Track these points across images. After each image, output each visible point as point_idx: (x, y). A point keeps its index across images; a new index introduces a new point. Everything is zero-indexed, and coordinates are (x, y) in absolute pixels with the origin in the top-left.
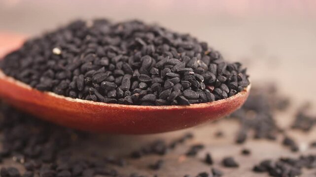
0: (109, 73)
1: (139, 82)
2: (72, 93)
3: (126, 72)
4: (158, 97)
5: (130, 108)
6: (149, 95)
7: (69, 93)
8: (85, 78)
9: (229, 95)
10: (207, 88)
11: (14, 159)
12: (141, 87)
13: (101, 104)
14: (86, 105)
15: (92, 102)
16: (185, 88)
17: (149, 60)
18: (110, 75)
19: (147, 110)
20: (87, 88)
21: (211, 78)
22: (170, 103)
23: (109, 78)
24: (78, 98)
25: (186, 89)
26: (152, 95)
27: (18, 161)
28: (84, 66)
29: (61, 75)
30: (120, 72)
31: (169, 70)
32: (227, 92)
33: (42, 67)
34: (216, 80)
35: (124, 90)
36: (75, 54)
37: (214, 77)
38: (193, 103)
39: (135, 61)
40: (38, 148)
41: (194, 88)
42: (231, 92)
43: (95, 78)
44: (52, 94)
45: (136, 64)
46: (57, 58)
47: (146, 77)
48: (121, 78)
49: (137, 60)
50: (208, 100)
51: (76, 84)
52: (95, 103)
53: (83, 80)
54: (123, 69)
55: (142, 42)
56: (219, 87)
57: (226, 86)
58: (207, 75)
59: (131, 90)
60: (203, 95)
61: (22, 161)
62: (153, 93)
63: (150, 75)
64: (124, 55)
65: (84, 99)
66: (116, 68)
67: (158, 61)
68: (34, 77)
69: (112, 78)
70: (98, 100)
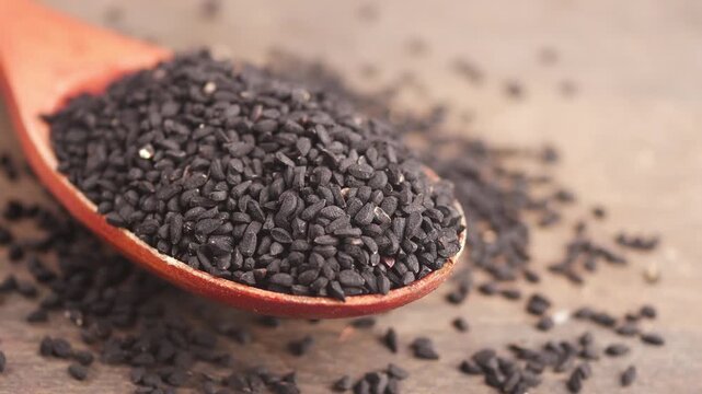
0: (225, 215)
1: (273, 241)
2: (161, 245)
3: (253, 218)
4: (296, 281)
5: (248, 293)
6: (282, 275)
7: (157, 242)
8: (184, 222)
9: (418, 277)
10: (382, 262)
11: (67, 314)
12: (273, 253)
13: (205, 276)
14: (181, 272)
15: (189, 269)
16: (343, 267)
17: (292, 202)
18: (225, 222)
19: (276, 301)
20: (186, 241)
21: (391, 245)
22: (313, 293)
23: (223, 227)
24: (171, 256)
25: (345, 269)
26: (288, 276)
27: (73, 320)
28: (186, 196)
29: (147, 203)
30: (243, 217)
31: (321, 230)
32: (414, 272)
33: (121, 176)
34: (399, 250)
35: (245, 256)
36: (177, 163)
37: (396, 246)
38: (352, 295)
39: (270, 200)
40: (109, 293)
41: (360, 267)
42: (423, 273)
43: (200, 228)
44: (131, 236)
45: (271, 205)
46: (146, 164)
47: (283, 235)
48: (243, 228)
49: (273, 197)
50: (379, 291)
51: (169, 231)
52: (196, 273)
53: (180, 227)
54: (248, 211)
55: (286, 161)
56: (404, 261)
57: (415, 259)
58: (385, 241)
59: (256, 255)
60: (371, 280)
61: (79, 322)
62: (289, 273)
63: (291, 231)
64: (254, 180)
65: (179, 260)
66: (237, 209)
67: (308, 204)
68: (105, 194)
69: (228, 227)
70: (202, 268)
